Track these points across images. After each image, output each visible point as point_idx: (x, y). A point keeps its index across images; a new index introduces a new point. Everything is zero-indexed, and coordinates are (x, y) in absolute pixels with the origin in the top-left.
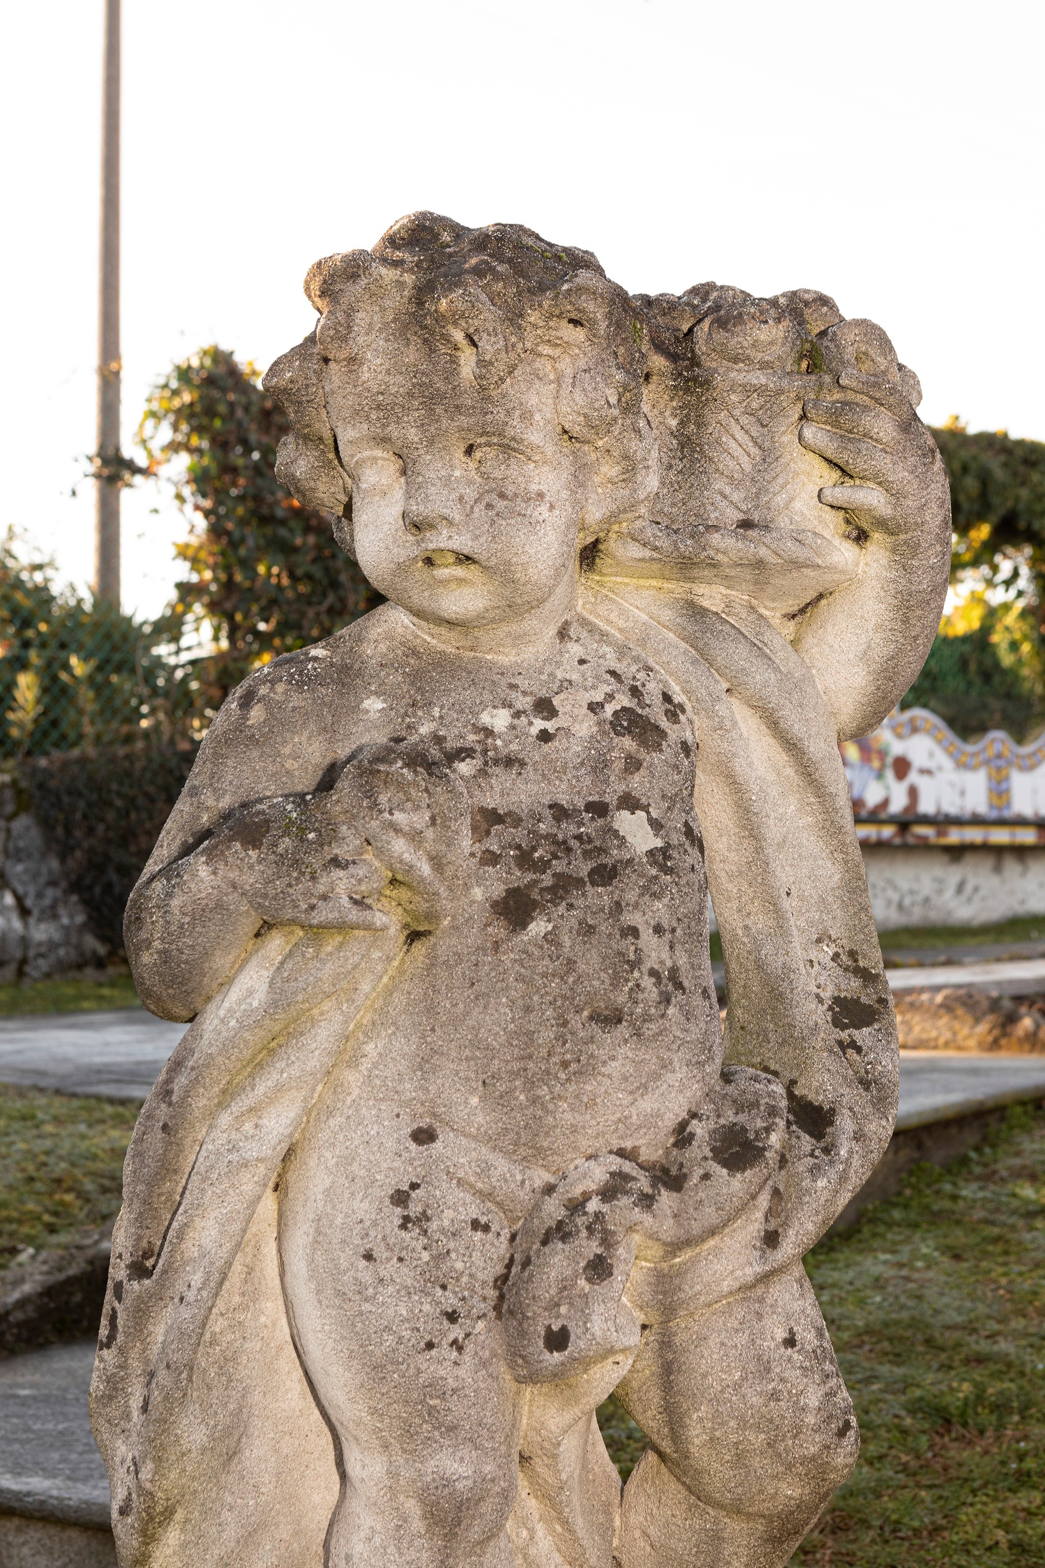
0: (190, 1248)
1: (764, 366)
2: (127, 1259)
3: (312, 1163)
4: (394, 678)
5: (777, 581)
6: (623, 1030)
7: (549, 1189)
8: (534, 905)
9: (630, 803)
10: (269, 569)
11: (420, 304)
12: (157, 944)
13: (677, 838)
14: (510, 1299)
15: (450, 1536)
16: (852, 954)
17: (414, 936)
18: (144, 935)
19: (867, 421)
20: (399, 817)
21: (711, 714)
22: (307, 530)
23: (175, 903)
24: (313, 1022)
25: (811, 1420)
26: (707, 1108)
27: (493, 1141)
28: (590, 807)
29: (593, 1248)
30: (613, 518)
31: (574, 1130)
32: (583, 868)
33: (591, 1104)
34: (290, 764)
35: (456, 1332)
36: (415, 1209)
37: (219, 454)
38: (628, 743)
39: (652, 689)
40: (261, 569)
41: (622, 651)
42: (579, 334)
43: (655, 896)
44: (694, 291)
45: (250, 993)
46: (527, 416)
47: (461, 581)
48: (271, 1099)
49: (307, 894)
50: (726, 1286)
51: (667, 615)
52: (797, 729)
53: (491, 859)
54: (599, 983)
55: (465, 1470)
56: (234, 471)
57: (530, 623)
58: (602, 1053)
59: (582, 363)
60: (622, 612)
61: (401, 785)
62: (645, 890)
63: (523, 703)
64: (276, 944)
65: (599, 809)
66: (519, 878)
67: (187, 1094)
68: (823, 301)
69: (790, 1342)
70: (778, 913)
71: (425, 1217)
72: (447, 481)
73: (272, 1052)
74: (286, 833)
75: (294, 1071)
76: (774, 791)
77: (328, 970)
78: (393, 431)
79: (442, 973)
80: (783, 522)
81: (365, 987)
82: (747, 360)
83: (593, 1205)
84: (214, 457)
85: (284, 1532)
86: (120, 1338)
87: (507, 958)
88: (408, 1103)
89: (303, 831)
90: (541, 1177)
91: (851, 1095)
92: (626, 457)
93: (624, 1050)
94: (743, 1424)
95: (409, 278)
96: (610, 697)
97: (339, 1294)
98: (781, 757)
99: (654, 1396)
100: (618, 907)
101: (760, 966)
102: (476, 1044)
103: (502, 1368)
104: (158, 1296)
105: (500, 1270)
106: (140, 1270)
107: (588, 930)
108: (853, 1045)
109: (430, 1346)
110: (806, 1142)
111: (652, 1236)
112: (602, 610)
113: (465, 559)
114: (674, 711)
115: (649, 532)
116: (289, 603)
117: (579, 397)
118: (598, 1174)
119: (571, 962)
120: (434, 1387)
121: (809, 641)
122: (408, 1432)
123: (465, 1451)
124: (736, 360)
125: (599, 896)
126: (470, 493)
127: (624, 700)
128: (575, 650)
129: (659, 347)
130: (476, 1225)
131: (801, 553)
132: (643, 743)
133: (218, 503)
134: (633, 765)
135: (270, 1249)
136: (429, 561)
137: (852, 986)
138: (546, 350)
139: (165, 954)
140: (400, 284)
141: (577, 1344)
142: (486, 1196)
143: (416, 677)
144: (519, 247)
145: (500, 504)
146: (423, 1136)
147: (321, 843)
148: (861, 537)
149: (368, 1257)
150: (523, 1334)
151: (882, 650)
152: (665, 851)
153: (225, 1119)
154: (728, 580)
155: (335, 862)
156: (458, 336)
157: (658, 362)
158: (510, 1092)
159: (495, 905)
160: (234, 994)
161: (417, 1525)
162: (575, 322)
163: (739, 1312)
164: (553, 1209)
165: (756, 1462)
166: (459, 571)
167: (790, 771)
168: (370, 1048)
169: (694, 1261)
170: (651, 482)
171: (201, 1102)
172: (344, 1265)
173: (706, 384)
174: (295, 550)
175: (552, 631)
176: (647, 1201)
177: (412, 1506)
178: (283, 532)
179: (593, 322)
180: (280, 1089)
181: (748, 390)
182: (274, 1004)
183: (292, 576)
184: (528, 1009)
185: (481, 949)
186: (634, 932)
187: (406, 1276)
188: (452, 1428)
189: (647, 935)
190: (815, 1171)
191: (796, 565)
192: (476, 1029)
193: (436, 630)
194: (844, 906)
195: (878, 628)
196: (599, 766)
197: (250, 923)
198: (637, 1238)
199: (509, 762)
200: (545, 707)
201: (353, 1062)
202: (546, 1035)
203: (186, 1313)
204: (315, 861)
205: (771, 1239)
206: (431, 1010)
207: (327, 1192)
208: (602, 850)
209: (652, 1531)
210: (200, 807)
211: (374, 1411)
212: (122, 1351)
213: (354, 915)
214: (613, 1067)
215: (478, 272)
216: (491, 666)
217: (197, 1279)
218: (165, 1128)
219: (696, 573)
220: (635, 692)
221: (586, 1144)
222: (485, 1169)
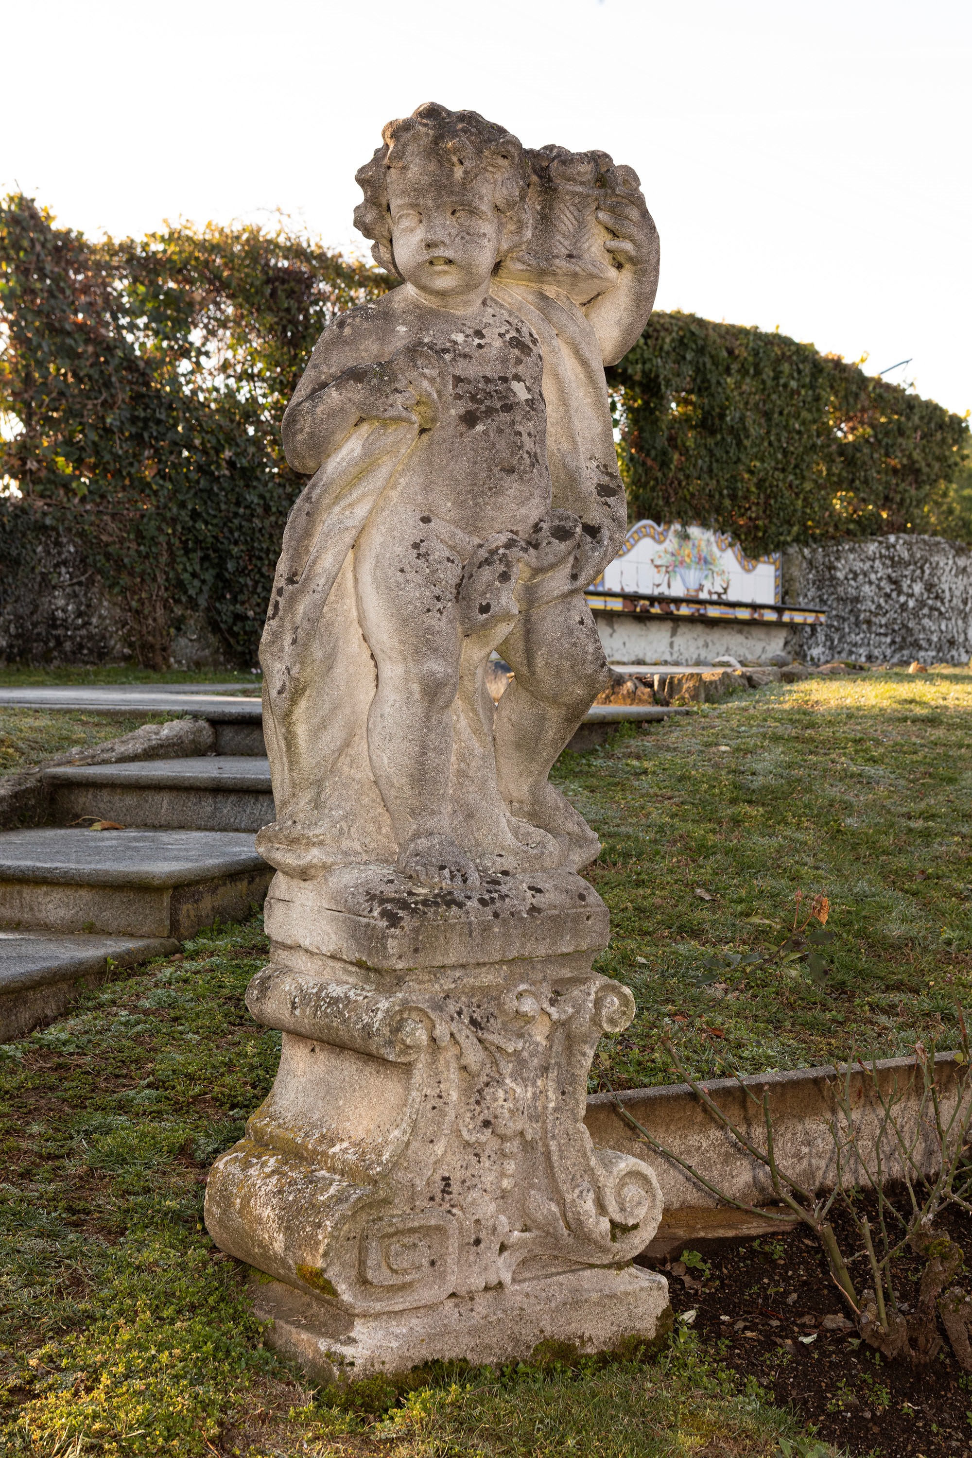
0: (318, 569)
1: (582, 183)
2: (285, 576)
3: (374, 532)
4: (411, 318)
5: (582, 285)
6: (515, 476)
7: (480, 546)
8: (478, 418)
9: (517, 378)
10: (58, 370)
11: (437, 144)
12: (307, 430)
13: (537, 396)
14: (463, 593)
15: (431, 701)
16: (605, 466)
17: (423, 431)
18: (298, 427)
19: (627, 210)
20: (426, 371)
21: (549, 344)
22: (87, 341)
23: (319, 410)
24: (379, 466)
25: (589, 658)
26: (546, 518)
27: (456, 523)
28: (500, 378)
29: (502, 568)
30: (510, 250)
31: (493, 519)
32: (498, 405)
33: (500, 508)
34: (363, 354)
35: (440, 606)
36: (422, 550)
37: (23, 278)
38: (516, 351)
39: (524, 330)
40: (52, 368)
41: (511, 313)
42: (505, 163)
43: (529, 420)
44: (545, 148)
45: (353, 450)
46: (481, 198)
47: (445, 272)
48: (359, 500)
49: (384, 404)
50: (556, 593)
51: (531, 298)
52: (588, 355)
53: (459, 397)
54: (506, 454)
55: (440, 669)
56: (33, 292)
57: (472, 296)
58: (506, 485)
59: (506, 175)
60: (510, 296)
61: (427, 357)
62: (524, 416)
63: (470, 331)
64: (365, 428)
65: (504, 380)
66: (472, 406)
67: (320, 496)
68: (606, 156)
69: (581, 622)
70: (574, 442)
71: (427, 554)
72: (444, 226)
73: (360, 479)
74: (375, 376)
75: (371, 487)
76: (574, 385)
77: (390, 440)
78: (421, 201)
79: (436, 447)
80: (586, 256)
81: (403, 451)
82: (574, 180)
83: (501, 551)
84: (18, 281)
85: (348, 711)
86: (280, 613)
87: (466, 440)
88: (419, 505)
89: (382, 376)
90: (477, 541)
91: (607, 522)
92: (519, 221)
93: (515, 485)
94: (561, 657)
95: (431, 132)
96: (508, 331)
97: (388, 588)
98: (579, 369)
99: (521, 645)
100: (513, 422)
101: (565, 466)
102: (451, 478)
103: (458, 625)
104: (302, 591)
105: (458, 581)
106: (291, 581)
107: (501, 431)
108: (606, 504)
109: (429, 610)
110: (589, 539)
111: (528, 564)
112: (501, 294)
113: (449, 262)
114: (535, 342)
115: (526, 257)
116: (74, 396)
117: (505, 191)
118: (503, 538)
119: (494, 444)
120: (429, 630)
121: (593, 315)
122: (417, 651)
123: (440, 661)
124: (569, 180)
125: (505, 417)
126: (454, 232)
127: (513, 333)
128: (490, 311)
129: (535, 171)
130: (448, 559)
131: (595, 271)
132: (523, 352)
133: (21, 316)
134: (519, 361)
135: (350, 576)
136: (431, 263)
137: (605, 480)
138: (490, 169)
139: (312, 435)
140: (427, 134)
141: (494, 609)
142: (452, 548)
143: (420, 317)
144: (477, 121)
145: (468, 237)
146: (426, 520)
147: (390, 381)
148: (619, 266)
149: (402, 571)
150: (469, 607)
151: (626, 321)
152: (532, 400)
153: (337, 509)
154: (559, 283)
155: (396, 391)
156: (455, 159)
157: (534, 178)
158: (465, 500)
159: (460, 417)
160: (344, 452)
161: (417, 696)
162: (504, 157)
163: (560, 607)
164: (483, 553)
165: (565, 675)
166: (446, 268)
167: (582, 376)
168: (402, 480)
169: (543, 581)
170: (528, 234)
171: (326, 501)
172: (390, 574)
173: (555, 190)
174: (79, 356)
175: (480, 301)
176: (525, 550)
177: (416, 688)
178: (69, 341)
179: (513, 157)
180: (364, 495)
181: (574, 194)
182: (365, 454)
183: (75, 375)
184: (475, 463)
185: (455, 436)
186: (519, 434)
187: (419, 579)
188: (436, 650)
189: (525, 436)
190: (593, 549)
191: (592, 276)
192: (452, 472)
193: (429, 297)
194: (603, 443)
195: (625, 309)
196: (505, 361)
197: (354, 419)
198: (521, 565)
199: (465, 356)
200: (479, 334)
201: (394, 487)
202: (483, 475)
203: (317, 596)
204: (388, 390)
205: (574, 577)
206: (430, 464)
207: (381, 544)
208: (506, 397)
209: (513, 717)
210: (320, 372)
211: (401, 642)
212: (281, 619)
213: (404, 414)
214: (511, 492)
215: (465, 131)
216: (453, 315)
217: (322, 582)
218: (308, 514)
219: (546, 278)
220: (518, 330)
221: (497, 526)
222: (453, 536)
